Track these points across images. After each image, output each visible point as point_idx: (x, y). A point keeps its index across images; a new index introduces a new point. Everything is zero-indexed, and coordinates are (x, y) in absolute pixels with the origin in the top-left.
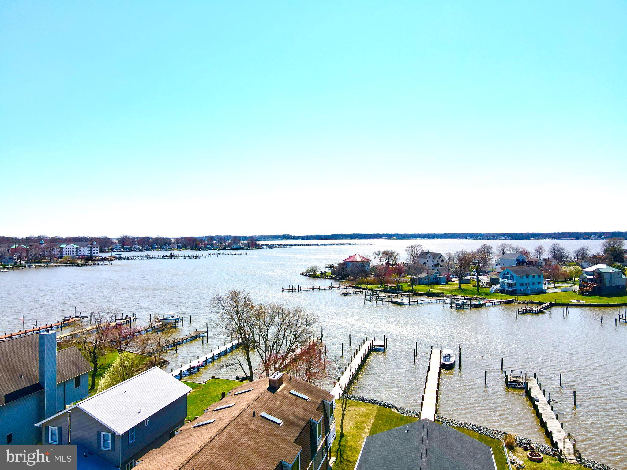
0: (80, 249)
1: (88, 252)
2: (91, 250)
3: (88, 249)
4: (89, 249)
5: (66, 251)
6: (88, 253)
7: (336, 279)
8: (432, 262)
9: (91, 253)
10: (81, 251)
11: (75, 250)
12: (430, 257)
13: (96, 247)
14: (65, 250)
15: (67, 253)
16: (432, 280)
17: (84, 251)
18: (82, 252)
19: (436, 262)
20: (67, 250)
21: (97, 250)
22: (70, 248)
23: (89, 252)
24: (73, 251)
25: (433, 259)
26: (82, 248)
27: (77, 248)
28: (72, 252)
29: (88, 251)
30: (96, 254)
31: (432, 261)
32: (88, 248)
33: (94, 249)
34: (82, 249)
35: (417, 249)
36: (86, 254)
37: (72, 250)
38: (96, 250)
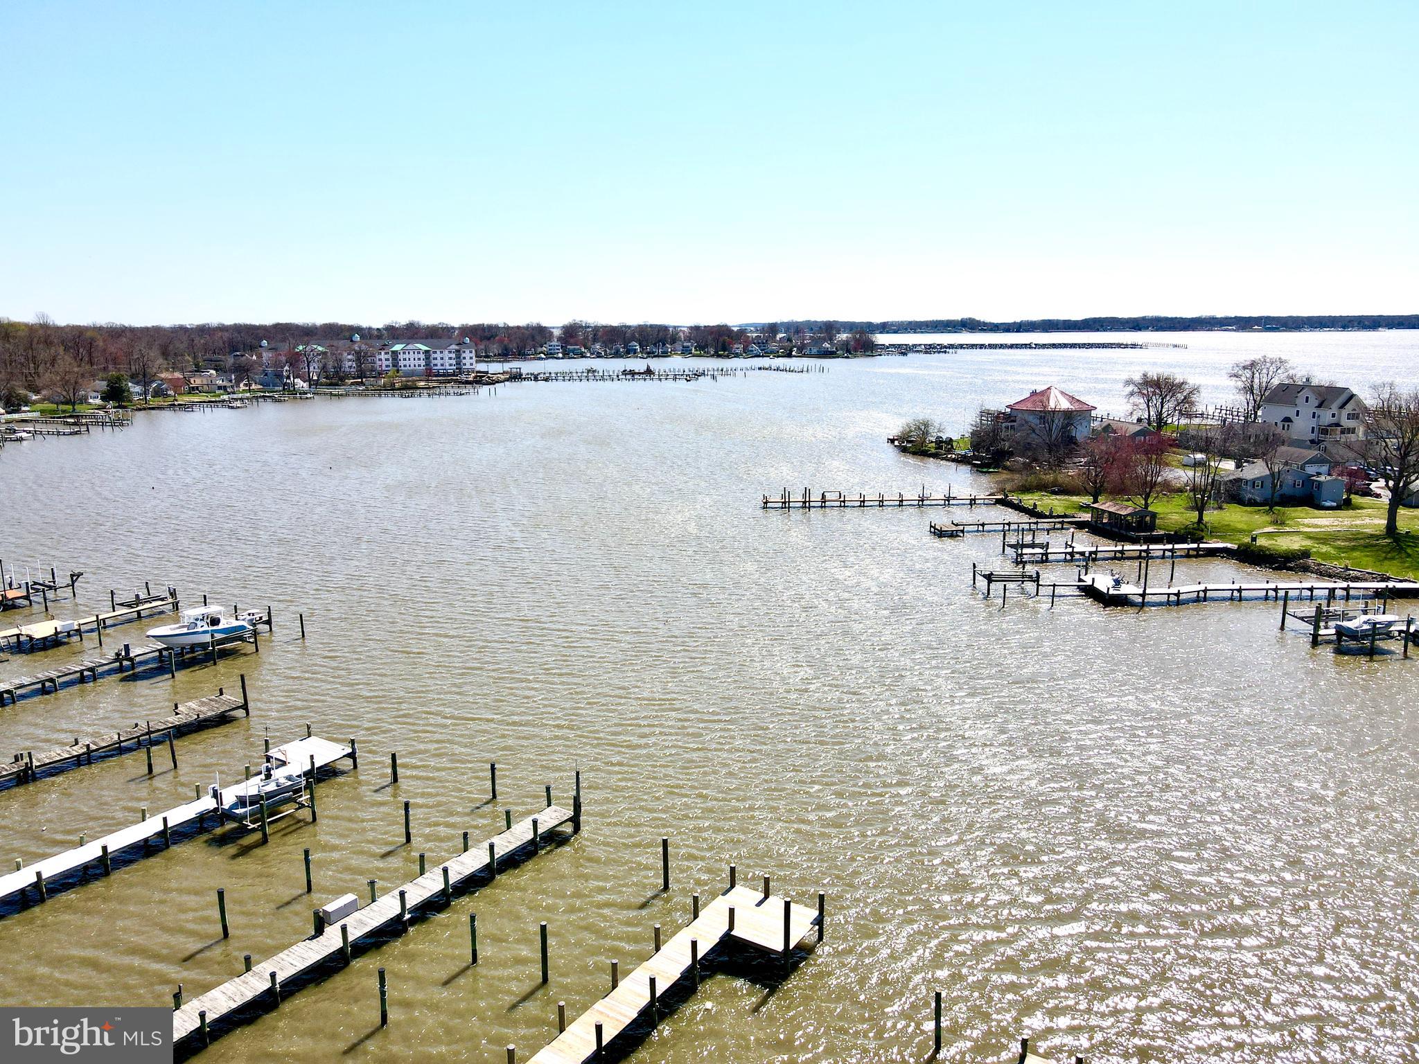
0: (435, 356)
1: (451, 362)
2: (458, 357)
3: (451, 355)
4: (453, 356)
5: (405, 359)
6: (451, 365)
7: (975, 465)
8: (1314, 417)
9: (458, 363)
10: (436, 359)
11: (422, 356)
12: (1307, 401)
13: (467, 351)
14: (401, 357)
15: (407, 363)
16: (1287, 490)
17: (442, 359)
18: (439, 362)
19: (1326, 417)
20: (407, 356)
21: (471, 358)
22: (411, 352)
23: (454, 362)
24: (419, 359)
25: (1320, 406)
26: (438, 352)
27: (427, 352)
28: (417, 362)
29: (450, 358)
30: (468, 366)
31: (1314, 413)
32: (450, 352)
33: (464, 355)
34: (438, 355)
35: (1271, 373)
36: (448, 367)
37: (416, 356)
38: (468, 358)
